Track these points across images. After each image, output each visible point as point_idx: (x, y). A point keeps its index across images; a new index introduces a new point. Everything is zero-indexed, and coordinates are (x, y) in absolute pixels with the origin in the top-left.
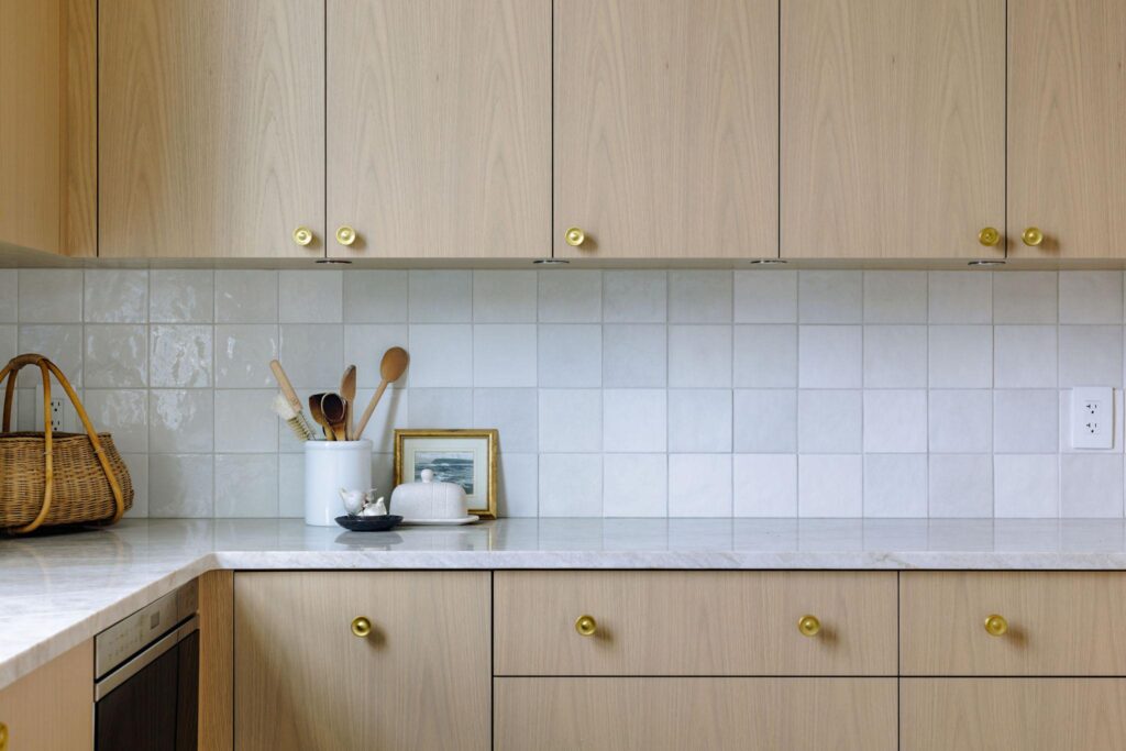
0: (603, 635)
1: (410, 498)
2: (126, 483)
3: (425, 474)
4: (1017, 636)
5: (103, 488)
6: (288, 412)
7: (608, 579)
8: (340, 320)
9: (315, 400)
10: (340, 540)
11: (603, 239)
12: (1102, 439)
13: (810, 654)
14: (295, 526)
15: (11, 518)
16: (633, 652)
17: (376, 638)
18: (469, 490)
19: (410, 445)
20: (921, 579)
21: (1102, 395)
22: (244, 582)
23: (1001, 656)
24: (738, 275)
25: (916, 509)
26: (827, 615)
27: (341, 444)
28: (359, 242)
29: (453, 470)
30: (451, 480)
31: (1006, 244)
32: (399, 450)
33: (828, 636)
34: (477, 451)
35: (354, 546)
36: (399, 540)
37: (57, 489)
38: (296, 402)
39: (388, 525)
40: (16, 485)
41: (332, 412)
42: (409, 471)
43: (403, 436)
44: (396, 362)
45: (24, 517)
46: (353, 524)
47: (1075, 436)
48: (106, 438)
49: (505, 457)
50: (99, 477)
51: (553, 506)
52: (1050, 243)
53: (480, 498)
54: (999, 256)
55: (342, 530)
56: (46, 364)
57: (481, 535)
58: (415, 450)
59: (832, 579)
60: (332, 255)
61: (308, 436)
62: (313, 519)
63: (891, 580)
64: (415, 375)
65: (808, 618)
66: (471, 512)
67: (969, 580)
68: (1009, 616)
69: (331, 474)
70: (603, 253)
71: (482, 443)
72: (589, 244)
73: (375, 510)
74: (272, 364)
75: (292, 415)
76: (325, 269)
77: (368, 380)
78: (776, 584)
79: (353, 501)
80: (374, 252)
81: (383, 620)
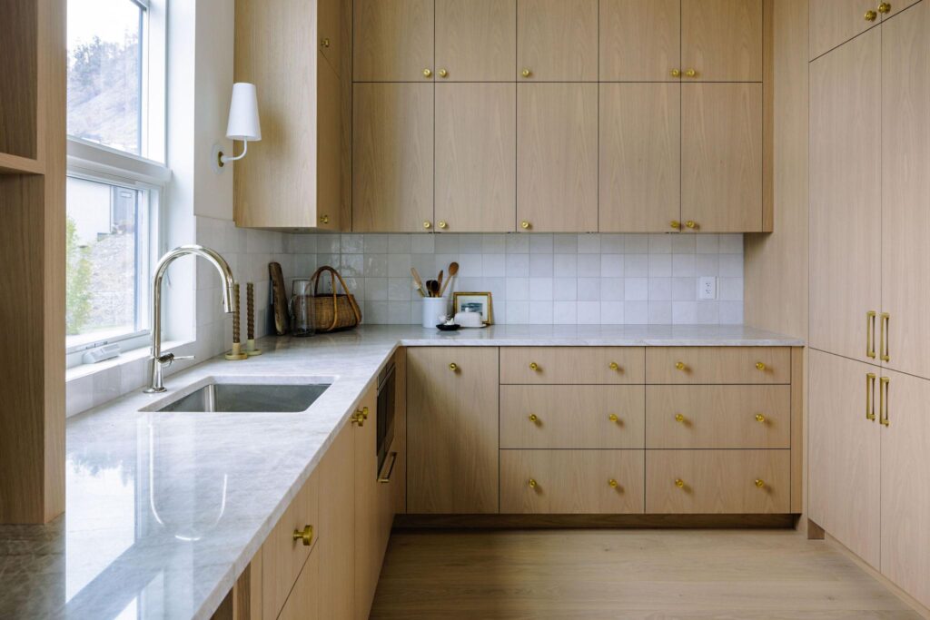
0: (539, 370)
1: (461, 318)
2: (360, 312)
3: (467, 309)
4: (688, 370)
5: (353, 315)
6: (417, 286)
7: (541, 350)
8: (433, 252)
9: (428, 283)
10: (438, 334)
11: (535, 226)
12: (711, 296)
13: (613, 376)
14: (419, 328)
15: (323, 326)
16: (550, 376)
17: (458, 371)
18: (481, 314)
19: (460, 298)
20: (654, 350)
21: (712, 280)
22: (411, 351)
23: (682, 377)
25: (645, 322)
26: (620, 363)
27: (436, 298)
28: (447, 226)
29: (475, 307)
30: (474, 311)
31: (681, 227)
32: (455, 300)
33: (620, 370)
34: (483, 300)
35: (443, 337)
36: (459, 334)
37: (338, 316)
38: (420, 283)
39: (456, 328)
40: (324, 314)
41: (434, 288)
42: (459, 307)
43: (456, 294)
44: (454, 267)
45: (328, 325)
46: (442, 327)
47: (702, 294)
48: (352, 296)
49: (494, 303)
50: (351, 311)
51: (511, 320)
52: (697, 227)
53: (485, 318)
54: (677, 230)
55: (438, 330)
56: (333, 271)
57: (486, 332)
58: (461, 300)
59: (622, 350)
60: (436, 231)
61: (424, 295)
62: (426, 325)
63: (642, 351)
64: (461, 272)
65: (613, 363)
66: (483, 323)
67: (671, 350)
68: (685, 362)
69: (434, 310)
70: (535, 230)
71: (485, 298)
72: (530, 227)
73: (450, 323)
74: (412, 269)
75: (419, 288)
76: (433, 236)
77: (446, 274)
78: (601, 351)
79: (443, 319)
80: (450, 230)
81: (461, 364)
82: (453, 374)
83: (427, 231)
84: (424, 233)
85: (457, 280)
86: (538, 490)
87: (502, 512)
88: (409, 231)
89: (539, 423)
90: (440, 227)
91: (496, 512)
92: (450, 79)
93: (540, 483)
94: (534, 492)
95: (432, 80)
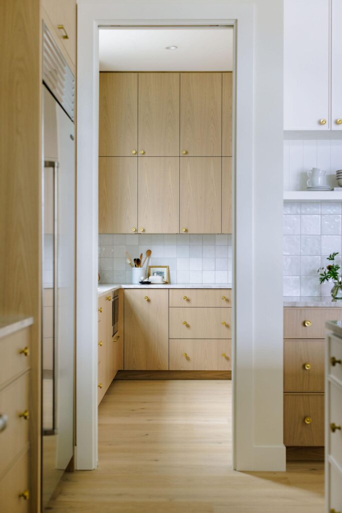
0: (188, 300)
1: (151, 279)
3: (155, 274)
6: (129, 262)
7: (189, 290)
8: (138, 244)
9: (135, 260)
11: (189, 230)
13: (224, 304)
16: (193, 303)
17: (149, 301)
18: (163, 278)
22: (126, 291)
24: (217, 236)
27: (139, 268)
28: (144, 230)
29: (160, 274)
30: (160, 276)
32: (149, 270)
33: (227, 300)
34: (164, 270)
38: (131, 260)
39: (148, 283)
41: (138, 262)
42: (151, 274)
43: (150, 267)
44: (149, 252)
46: (142, 283)
49: (170, 271)
53: (166, 279)
55: (140, 283)
58: (153, 270)
60: (139, 233)
61: (132, 267)
62: (135, 282)
64: (152, 255)
65: (224, 297)
66: (164, 281)
69: (138, 274)
70: (189, 232)
71: (166, 269)
72: (186, 231)
73: (146, 280)
74: (127, 253)
75: (130, 262)
76: (137, 235)
77: (144, 256)
78: (219, 291)
79: (142, 278)
80: (146, 232)
81: (151, 298)
82: (147, 302)
83: (134, 233)
84: (133, 234)
85: (150, 259)
86: (188, 359)
87: (170, 369)
88: (125, 233)
89: (188, 326)
90: (140, 231)
91: (168, 369)
92: (146, 155)
93: (189, 355)
94: (186, 360)
95: (137, 155)
